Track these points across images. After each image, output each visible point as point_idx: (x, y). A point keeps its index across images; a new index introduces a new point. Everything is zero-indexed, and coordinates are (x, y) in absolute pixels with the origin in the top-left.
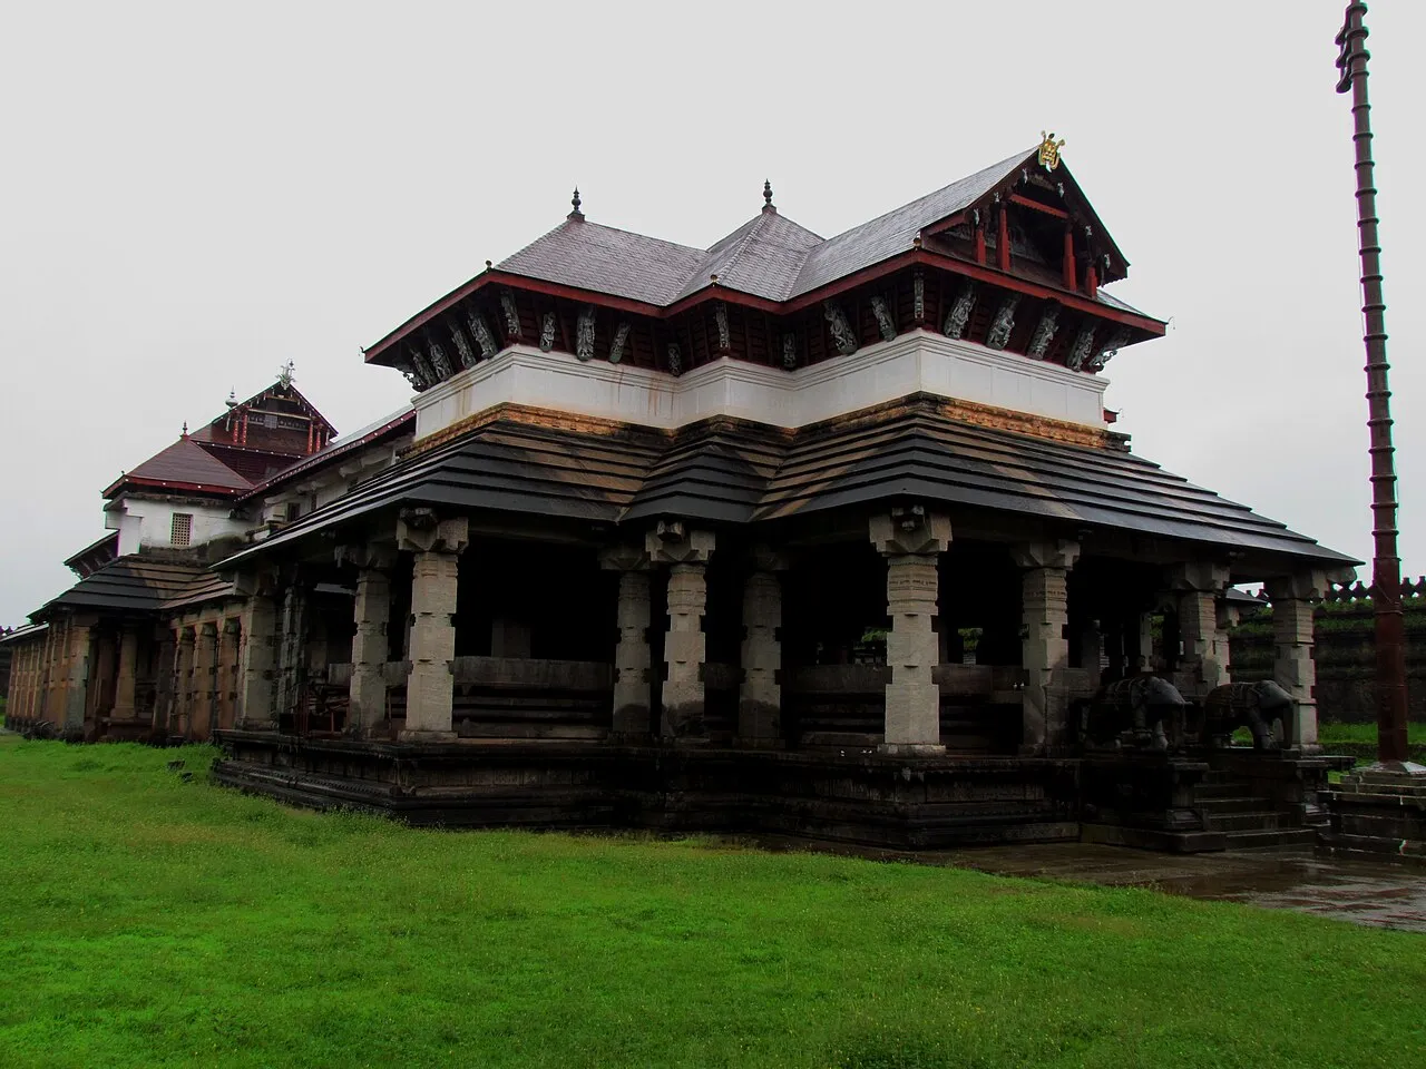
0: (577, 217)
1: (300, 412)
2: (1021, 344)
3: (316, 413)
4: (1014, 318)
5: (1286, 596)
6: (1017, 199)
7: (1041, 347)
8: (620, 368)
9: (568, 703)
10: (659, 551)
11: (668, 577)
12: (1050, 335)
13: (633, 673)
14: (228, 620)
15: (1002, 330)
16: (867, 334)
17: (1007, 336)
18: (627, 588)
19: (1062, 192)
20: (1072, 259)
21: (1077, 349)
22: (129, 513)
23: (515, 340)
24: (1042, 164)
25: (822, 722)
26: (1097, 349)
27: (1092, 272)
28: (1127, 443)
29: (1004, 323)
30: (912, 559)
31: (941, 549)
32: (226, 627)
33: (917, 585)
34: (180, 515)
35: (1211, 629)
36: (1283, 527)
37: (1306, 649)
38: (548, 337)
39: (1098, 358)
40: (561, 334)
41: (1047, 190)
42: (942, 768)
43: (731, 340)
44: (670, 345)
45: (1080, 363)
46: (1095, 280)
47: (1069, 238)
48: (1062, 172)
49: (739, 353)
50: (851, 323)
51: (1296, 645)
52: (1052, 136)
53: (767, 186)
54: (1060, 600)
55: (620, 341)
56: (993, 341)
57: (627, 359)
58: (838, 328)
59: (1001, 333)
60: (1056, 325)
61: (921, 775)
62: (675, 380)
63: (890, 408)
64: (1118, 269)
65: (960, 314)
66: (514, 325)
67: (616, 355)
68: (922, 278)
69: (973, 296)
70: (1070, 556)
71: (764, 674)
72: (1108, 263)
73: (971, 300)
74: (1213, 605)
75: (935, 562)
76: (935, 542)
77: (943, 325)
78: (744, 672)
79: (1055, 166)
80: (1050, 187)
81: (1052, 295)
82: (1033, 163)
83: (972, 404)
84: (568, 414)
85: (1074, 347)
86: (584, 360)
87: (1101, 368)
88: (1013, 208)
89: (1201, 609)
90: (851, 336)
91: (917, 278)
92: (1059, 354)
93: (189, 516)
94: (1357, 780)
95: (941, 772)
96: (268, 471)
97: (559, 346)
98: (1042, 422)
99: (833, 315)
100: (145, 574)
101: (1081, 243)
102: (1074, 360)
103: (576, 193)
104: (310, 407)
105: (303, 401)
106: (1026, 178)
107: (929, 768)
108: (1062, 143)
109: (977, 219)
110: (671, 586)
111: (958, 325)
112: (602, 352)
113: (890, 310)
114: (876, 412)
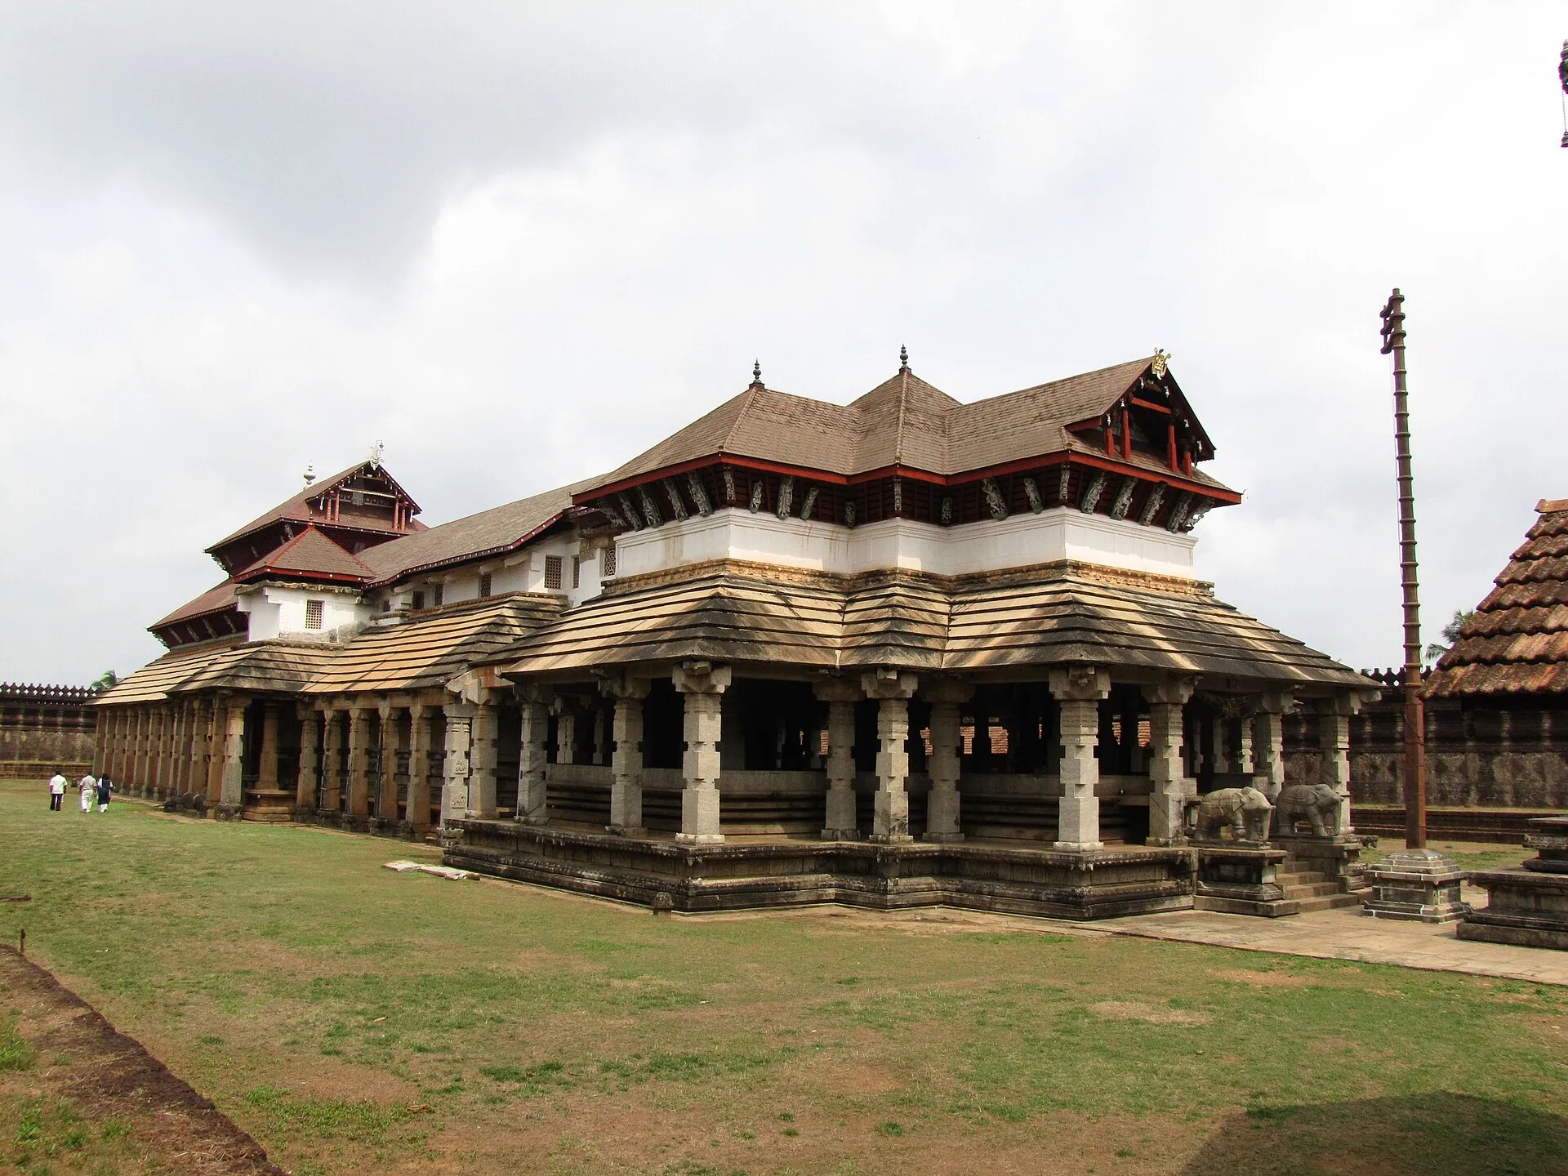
0: (757, 386)
1: (387, 491)
2: (1135, 515)
3: (401, 491)
4: (1132, 496)
5: (1330, 712)
6: (1135, 401)
7: (1150, 517)
8: (809, 523)
9: (785, 805)
10: (875, 691)
11: (878, 709)
12: (1157, 507)
13: (843, 783)
14: (392, 708)
15: (1123, 505)
16: (1017, 505)
17: (1127, 509)
18: (837, 714)
19: (1168, 393)
20: (1174, 446)
21: (1176, 515)
22: (270, 601)
23: (731, 505)
24: (1154, 373)
25: (988, 818)
26: (1190, 514)
27: (1188, 455)
28: (1211, 589)
29: (1125, 499)
30: (1082, 704)
31: (1104, 697)
32: (390, 715)
33: (1084, 723)
34: (313, 602)
35: (1278, 742)
36: (1328, 658)
37: (1344, 753)
38: (756, 501)
39: (1190, 520)
40: (766, 498)
41: (1155, 391)
42: (1104, 860)
43: (902, 504)
44: (848, 503)
45: (1177, 526)
46: (1190, 460)
47: (1172, 428)
48: (1168, 378)
49: (909, 514)
50: (1004, 497)
51: (1337, 751)
52: (1161, 351)
53: (903, 350)
54: (1178, 728)
55: (810, 501)
56: (1116, 513)
57: (815, 516)
58: (993, 499)
59: (1122, 507)
60: (1162, 499)
61: (1091, 866)
62: (849, 531)
63: (1040, 569)
64: (1208, 452)
65: (1094, 495)
66: (731, 492)
67: (806, 514)
68: (1069, 469)
69: (1104, 481)
70: (1185, 695)
71: (948, 783)
72: (1200, 448)
73: (1102, 484)
74: (1280, 724)
75: (1096, 705)
76: (1100, 692)
77: (1080, 502)
78: (932, 781)
79: (1163, 374)
80: (1158, 390)
81: (1161, 479)
82: (1148, 374)
83: (1103, 567)
84: (773, 566)
85: (1174, 513)
86: (782, 519)
87: (1192, 528)
88: (1131, 408)
89: (1272, 727)
90: (1003, 505)
91: (1064, 469)
92: (1163, 520)
93: (320, 603)
94: (1391, 863)
95: (1104, 863)
96: (356, 547)
97: (764, 508)
98: (1152, 577)
99: (991, 488)
100: (289, 658)
101: (1181, 432)
102: (1173, 524)
103: (757, 364)
104: (396, 485)
105: (390, 480)
106: (1142, 384)
107: (1097, 861)
108: (1169, 356)
109: (1109, 421)
110: (880, 716)
111: (1092, 503)
112: (796, 512)
113: (1038, 488)
114: (1027, 571)
